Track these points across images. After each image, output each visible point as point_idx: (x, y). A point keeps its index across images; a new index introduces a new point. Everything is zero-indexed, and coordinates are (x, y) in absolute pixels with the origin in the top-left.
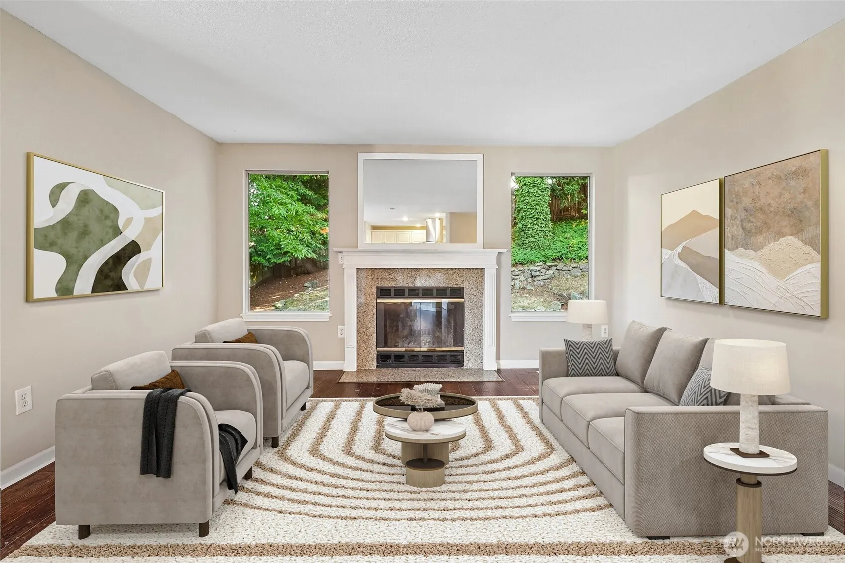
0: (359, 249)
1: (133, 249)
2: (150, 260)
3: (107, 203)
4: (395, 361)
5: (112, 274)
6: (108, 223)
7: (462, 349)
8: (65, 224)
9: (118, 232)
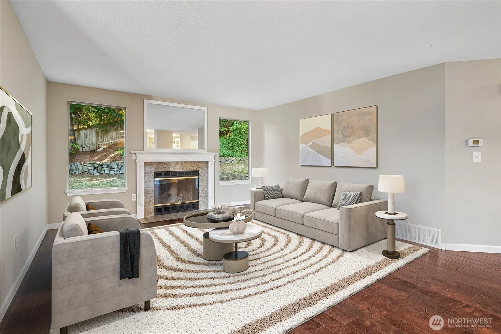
0: (145, 151)
1: (23, 159)
2: (28, 167)
3: (16, 123)
4: (165, 210)
5: (17, 180)
6: (16, 139)
7: (197, 201)
8: (3, 141)
9: (19, 146)
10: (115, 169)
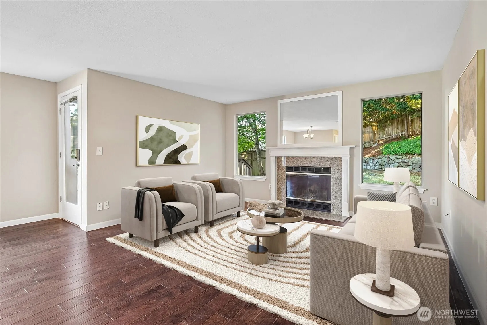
0: (278, 147)
1: (184, 148)
2: (192, 152)
3: (171, 130)
4: (295, 204)
5: (173, 157)
6: (171, 138)
7: (330, 202)
8: (152, 139)
9: (176, 141)
10: (371, 165)
